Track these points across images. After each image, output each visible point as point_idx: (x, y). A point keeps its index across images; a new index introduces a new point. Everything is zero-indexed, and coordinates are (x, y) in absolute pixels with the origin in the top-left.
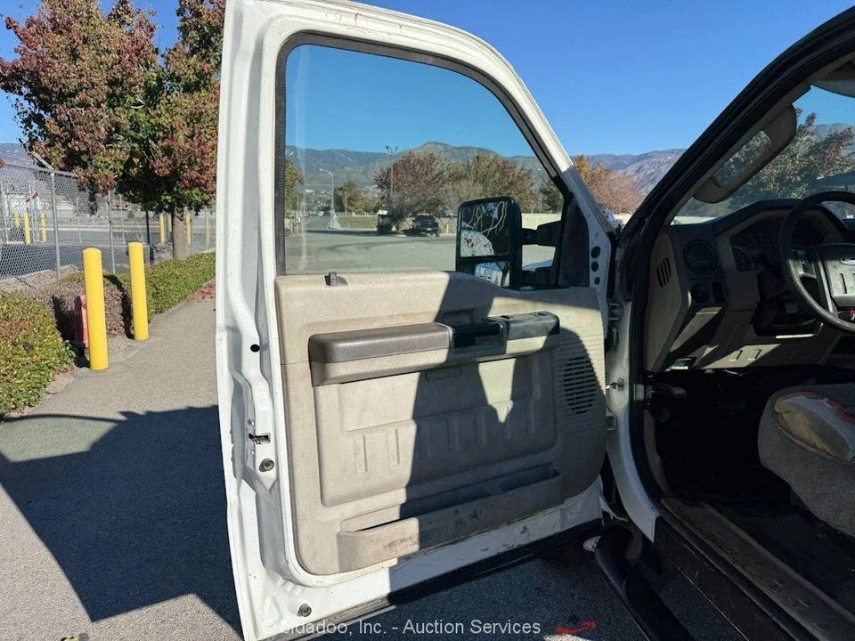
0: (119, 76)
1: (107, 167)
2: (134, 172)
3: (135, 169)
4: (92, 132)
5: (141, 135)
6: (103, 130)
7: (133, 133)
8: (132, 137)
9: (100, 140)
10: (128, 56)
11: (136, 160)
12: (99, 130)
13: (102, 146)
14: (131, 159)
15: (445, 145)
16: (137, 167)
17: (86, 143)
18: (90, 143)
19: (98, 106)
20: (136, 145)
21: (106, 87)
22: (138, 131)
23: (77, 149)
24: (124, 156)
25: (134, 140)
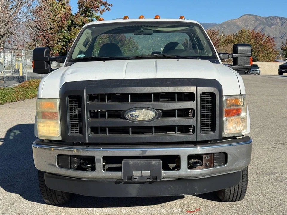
0: (61, 25)
1: (56, 50)
2: (63, 51)
3: (64, 50)
4: (53, 41)
5: (66, 40)
6: (56, 40)
7: (64, 39)
8: (63, 41)
9: (55, 43)
10: (63, 19)
11: (64, 48)
12: (55, 40)
13: (56, 45)
14: (63, 47)
15: (256, 16)
16: (65, 50)
17: (51, 44)
18: (53, 44)
19: (55, 33)
20: (64, 43)
21: (57, 28)
22: (65, 39)
23: (49, 46)
24: (60, 46)
25: (64, 41)
